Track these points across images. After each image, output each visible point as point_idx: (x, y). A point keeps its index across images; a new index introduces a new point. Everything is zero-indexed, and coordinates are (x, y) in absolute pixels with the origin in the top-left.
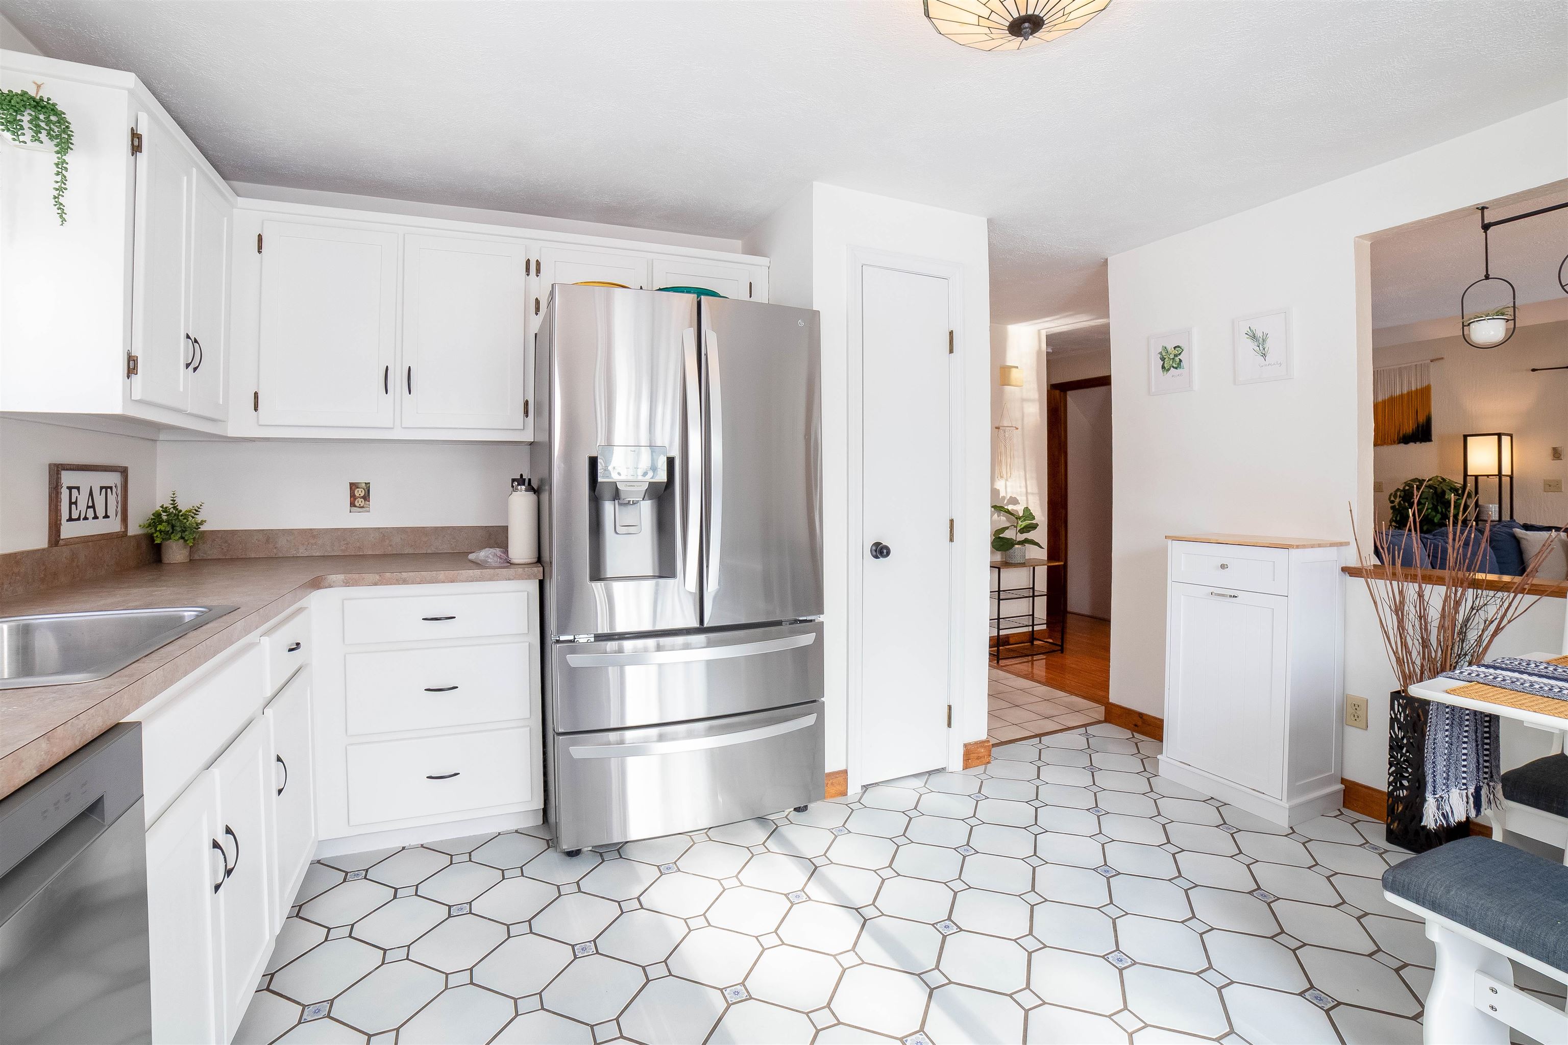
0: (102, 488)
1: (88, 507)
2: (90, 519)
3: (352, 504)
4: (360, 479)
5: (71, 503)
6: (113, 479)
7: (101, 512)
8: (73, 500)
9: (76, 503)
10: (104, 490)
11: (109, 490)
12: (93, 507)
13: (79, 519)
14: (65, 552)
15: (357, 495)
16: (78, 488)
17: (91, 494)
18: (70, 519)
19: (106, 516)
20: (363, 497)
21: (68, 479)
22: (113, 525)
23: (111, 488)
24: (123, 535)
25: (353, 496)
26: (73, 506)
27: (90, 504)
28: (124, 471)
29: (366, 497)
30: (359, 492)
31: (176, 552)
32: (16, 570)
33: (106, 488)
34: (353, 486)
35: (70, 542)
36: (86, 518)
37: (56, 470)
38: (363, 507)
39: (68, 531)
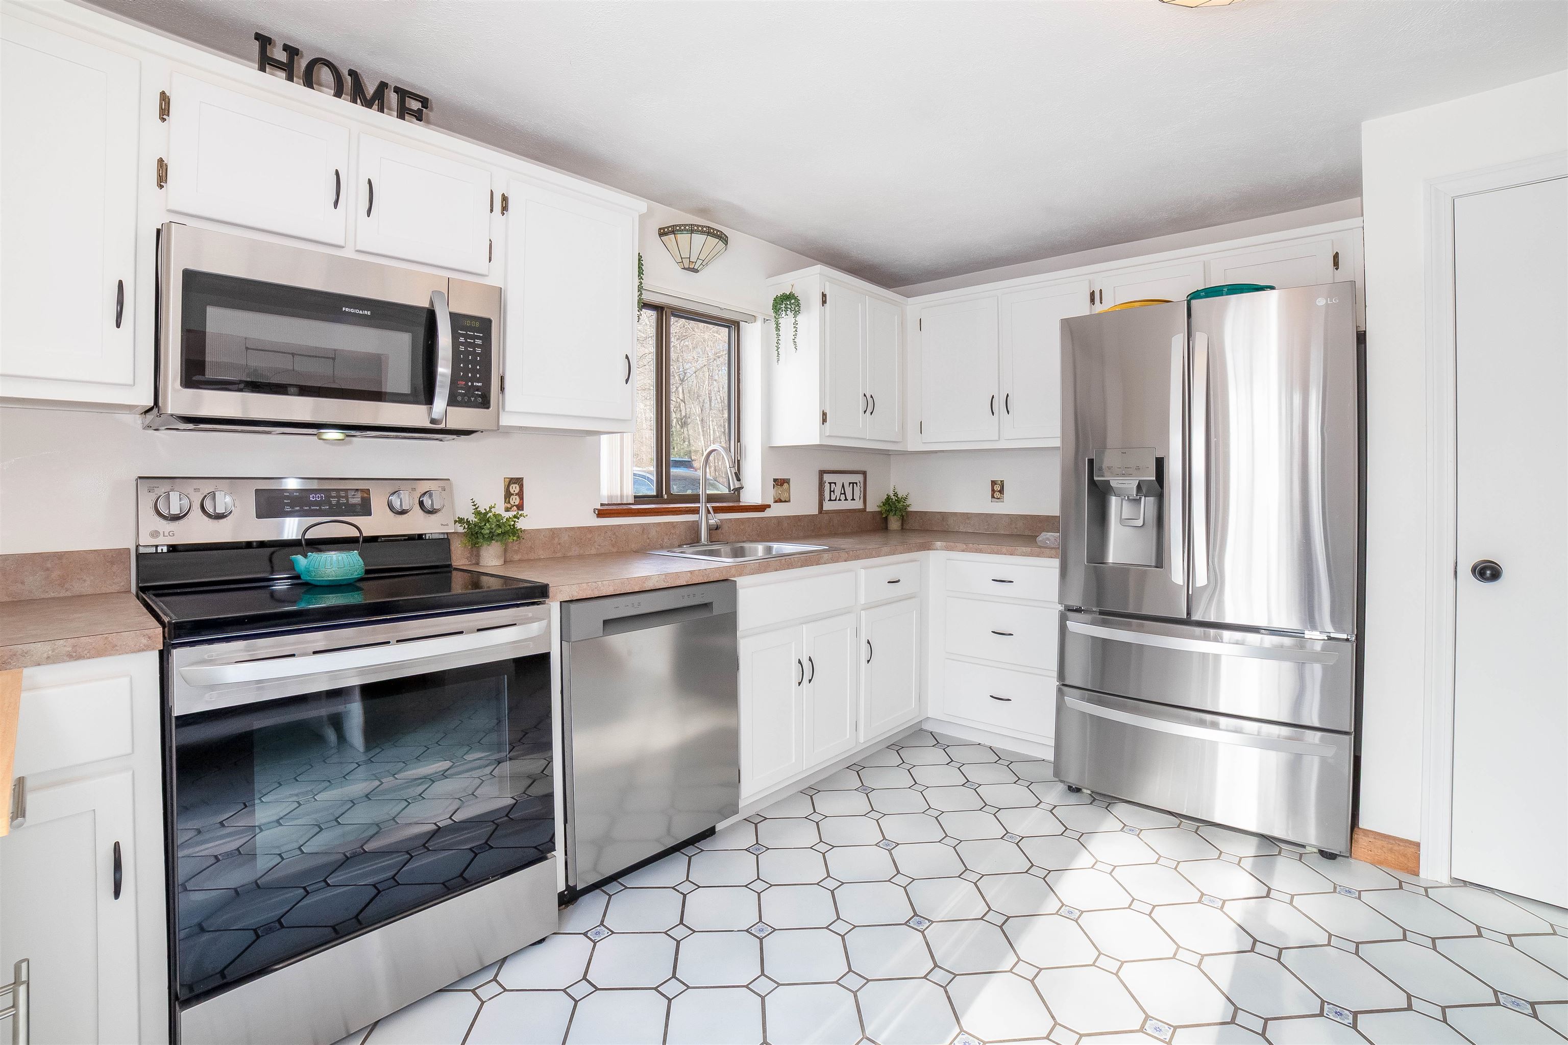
0: (850, 483)
1: (841, 494)
2: (843, 500)
3: (993, 497)
4: (997, 478)
5: (831, 491)
6: (858, 478)
7: (849, 497)
8: (832, 490)
9: (834, 491)
10: (851, 484)
11: (855, 484)
12: (845, 493)
13: (835, 500)
14: (826, 517)
15: (996, 490)
16: (835, 483)
17: (843, 486)
18: (830, 500)
19: (853, 499)
20: (998, 491)
21: (827, 478)
22: (858, 505)
23: (856, 483)
24: (864, 510)
25: (993, 491)
26: (832, 493)
27: (843, 492)
28: (864, 473)
29: (1001, 491)
30: (997, 488)
31: (894, 523)
32: (799, 524)
33: (853, 483)
34: (994, 483)
35: (828, 512)
36: (840, 500)
37: (822, 473)
38: (999, 499)
39: (828, 506)
